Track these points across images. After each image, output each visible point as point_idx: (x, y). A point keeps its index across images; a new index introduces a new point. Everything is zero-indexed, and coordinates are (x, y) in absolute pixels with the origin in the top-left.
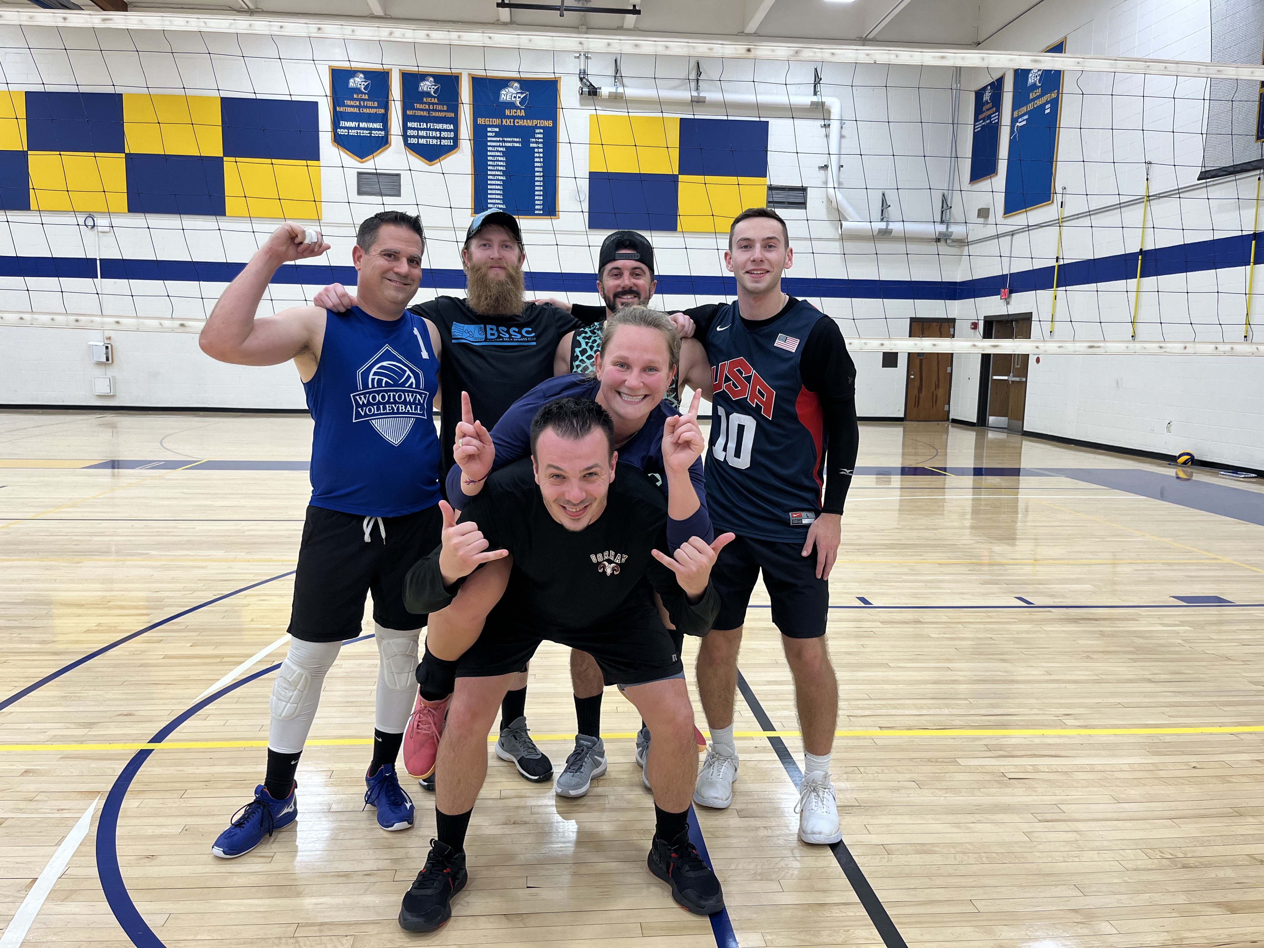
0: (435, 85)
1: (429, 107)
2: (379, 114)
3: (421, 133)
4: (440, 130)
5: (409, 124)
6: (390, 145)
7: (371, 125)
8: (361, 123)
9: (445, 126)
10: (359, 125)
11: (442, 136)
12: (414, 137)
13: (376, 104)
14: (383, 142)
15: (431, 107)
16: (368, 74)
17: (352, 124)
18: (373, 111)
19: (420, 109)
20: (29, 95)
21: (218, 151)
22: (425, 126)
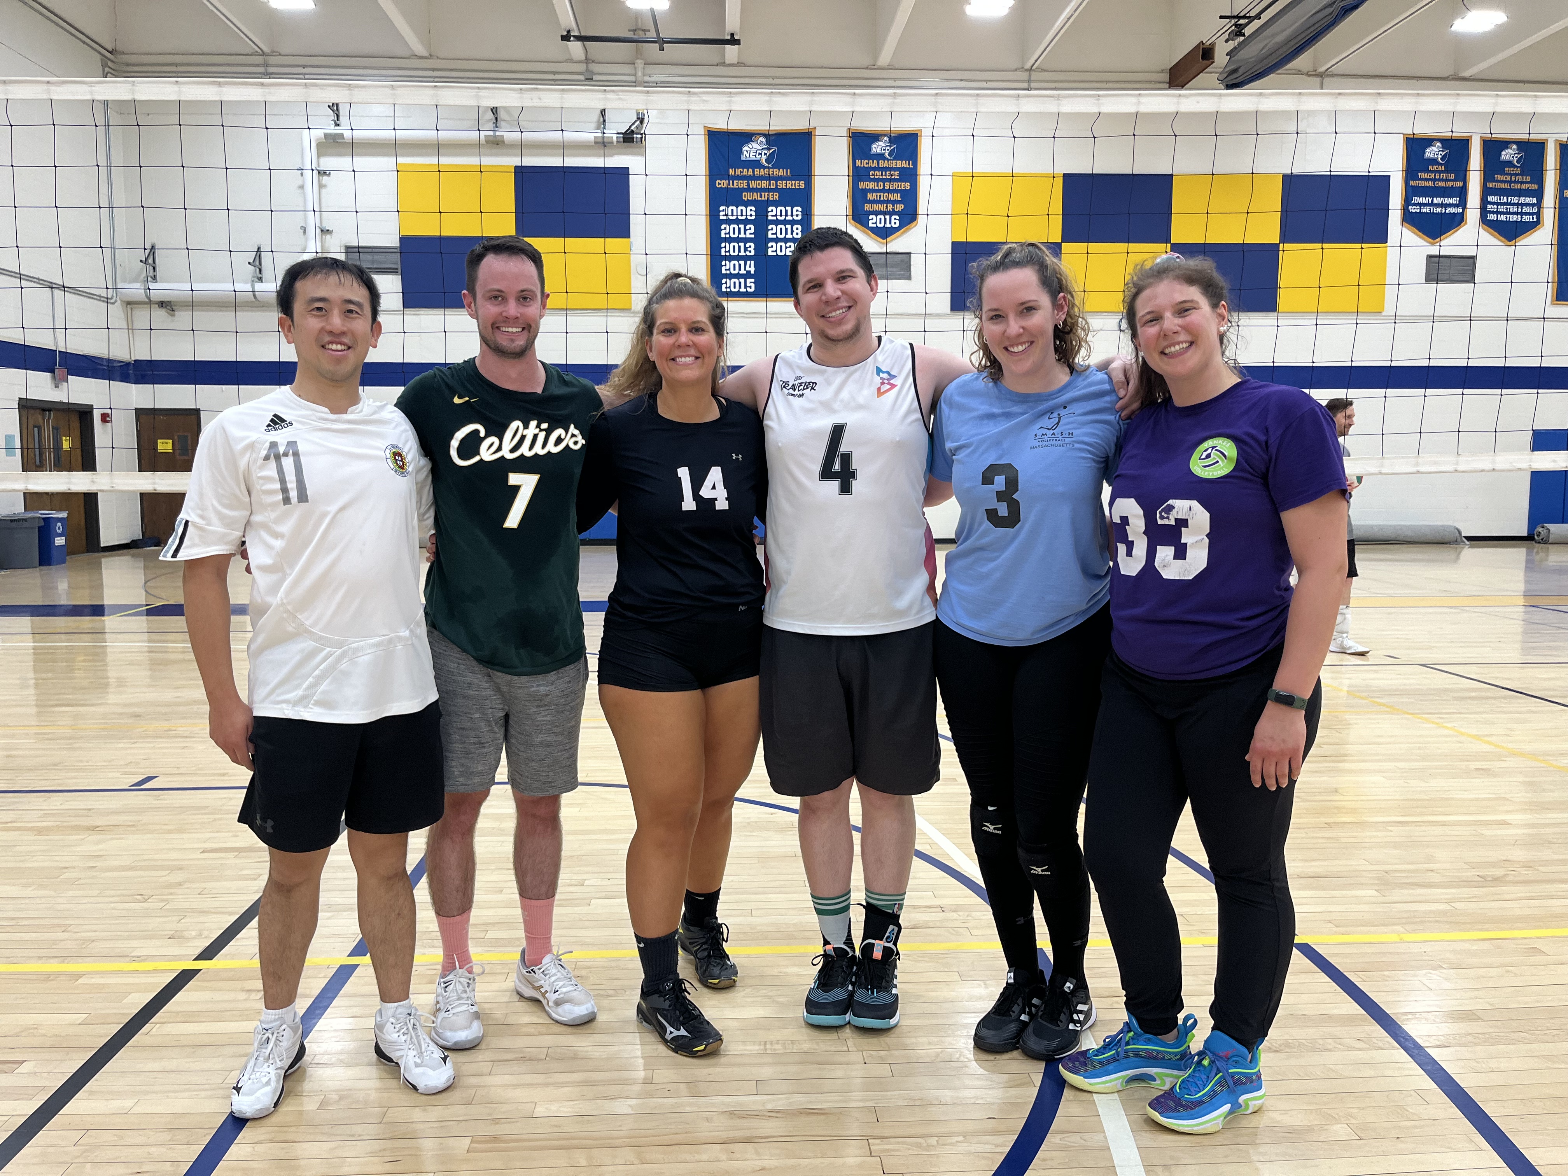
0: (1519, 154)
1: (1511, 178)
2: (1456, 187)
3: (1502, 209)
4: (1522, 205)
5: (1490, 199)
6: (1466, 223)
7: (1447, 201)
8: (1435, 199)
9: (1528, 200)
10: (1432, 200)
11: (1523, 211)
12: (1493, 212)
13: (1453, 175)
14: (1457, 221)
15: (1513, 179)
16: (1446, 142)
17: (1425, 200)
18: (1449, 184)
19: (1501, 180)
20: (1069, 179)
21: (1273, 237)
22: (1505, 200)
